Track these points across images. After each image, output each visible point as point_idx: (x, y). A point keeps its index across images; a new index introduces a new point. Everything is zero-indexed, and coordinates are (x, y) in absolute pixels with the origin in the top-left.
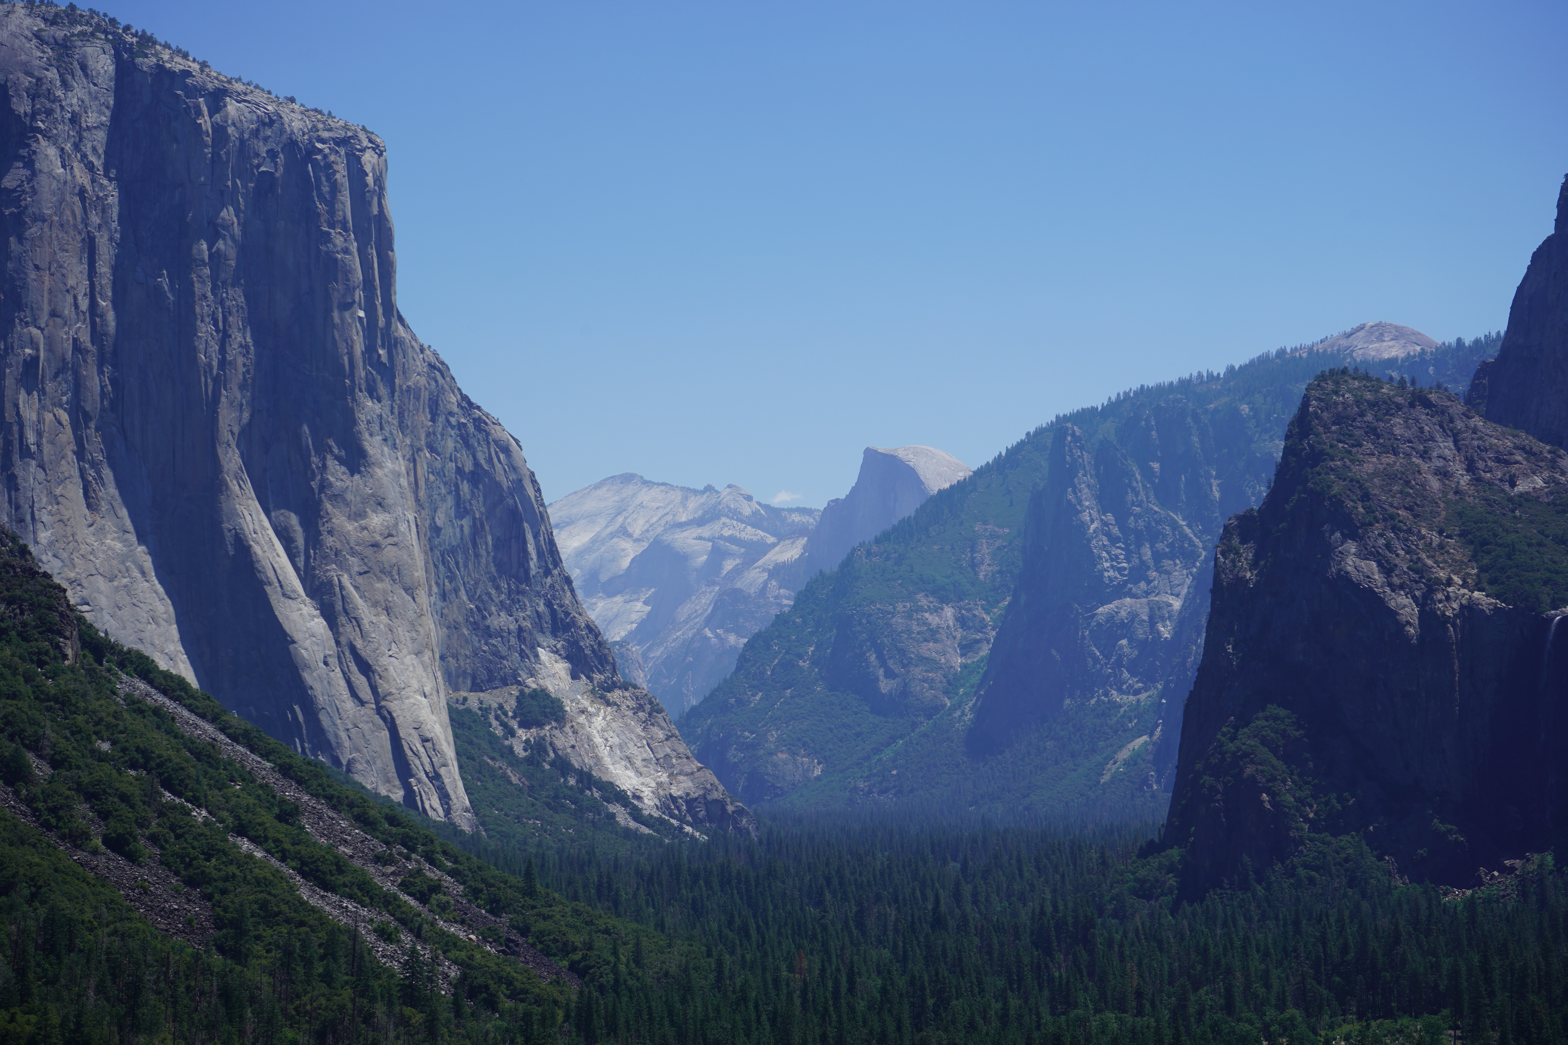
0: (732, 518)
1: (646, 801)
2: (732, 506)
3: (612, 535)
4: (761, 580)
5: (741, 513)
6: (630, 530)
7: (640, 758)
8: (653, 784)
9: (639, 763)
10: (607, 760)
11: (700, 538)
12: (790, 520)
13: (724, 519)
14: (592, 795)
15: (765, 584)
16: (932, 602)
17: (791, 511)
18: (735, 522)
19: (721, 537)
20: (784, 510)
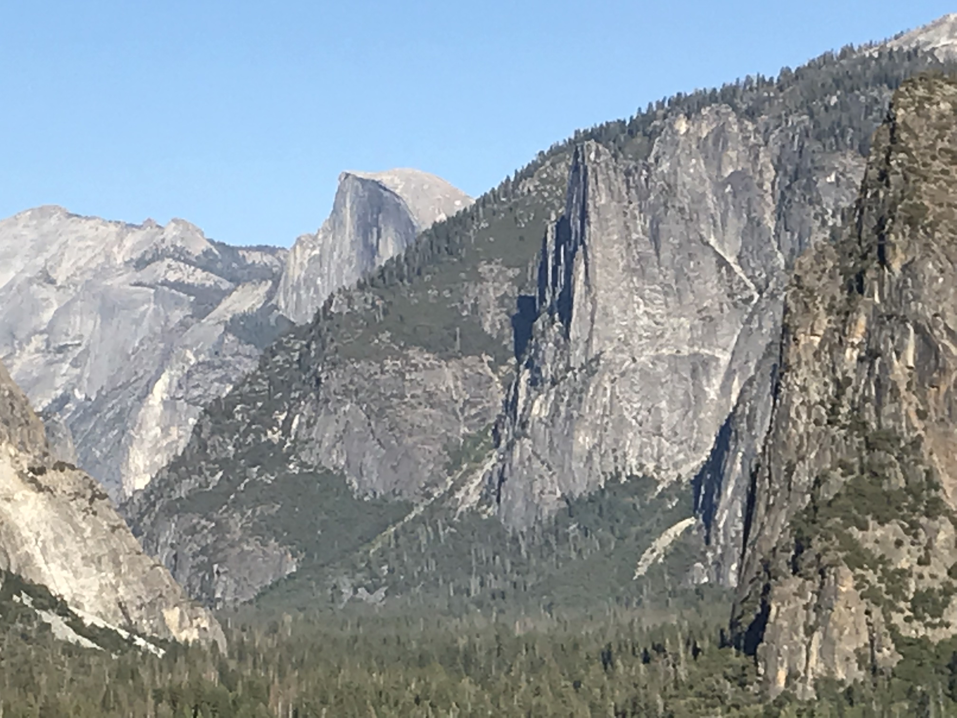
0: (178, 259)
1: (87, 608)
2: (179, 244)
3: (30, 281)
4: (217, 334)
5: (188, 253)
6: (53, 276)
7: (80, 555)
8: (96, 588)
9: (78, 561)
10: (39, 560)
11: (139, 284)
12: (250, 262)
13: (168, 261)
14: (21, 601)
15: (221, 338)
16: (428, 359)
17: (249, 249)
18: (182, 265)
19: (165, 283)
20: (241, 248)
